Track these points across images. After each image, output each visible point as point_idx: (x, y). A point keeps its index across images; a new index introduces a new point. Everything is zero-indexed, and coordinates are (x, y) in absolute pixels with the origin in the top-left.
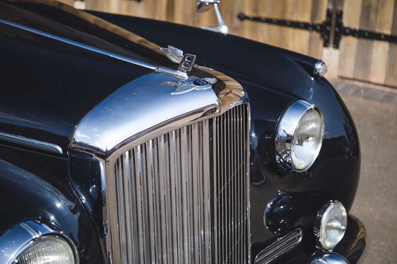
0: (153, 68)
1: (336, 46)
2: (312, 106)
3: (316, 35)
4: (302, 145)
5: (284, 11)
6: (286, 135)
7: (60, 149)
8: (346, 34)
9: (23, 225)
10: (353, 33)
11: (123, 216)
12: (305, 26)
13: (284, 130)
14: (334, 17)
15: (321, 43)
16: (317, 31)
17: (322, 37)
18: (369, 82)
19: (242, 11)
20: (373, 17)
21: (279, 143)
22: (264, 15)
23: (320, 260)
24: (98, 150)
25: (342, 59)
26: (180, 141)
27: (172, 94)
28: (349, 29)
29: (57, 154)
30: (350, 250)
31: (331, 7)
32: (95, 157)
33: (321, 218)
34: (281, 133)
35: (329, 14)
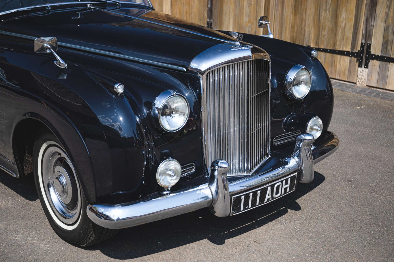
0: (226, 41)
1: (367, 66)
2: (304, 67)
3: (354, 59)
4: (299, 86)
5: (335, 44)
6: (291, 81)
7: (185, 70)
8: (373, 59)
9: (170, 90)
10: (377, 58)
11: (209, 99)
12: (347, 54)
13: (290, 78)
14: (365, 47)
15: (357, 64)
16: (355, 57)
17: (358, 60)
18: (386, 90)
19: (309, 45)
20: (389, 47)
21: (288, 85)
22: (322, 47)
23: (302, 136)
24: (200, 70)
25: (370, 74)
26: (234, 70)
27: (232, 50)
28: (374, 55)
29: (184, 71)
30: (325, 145)
31: (363, 42)
32: (199, 75)
33: (308, 124)
34: (289, 80)
35: (362, 46)
